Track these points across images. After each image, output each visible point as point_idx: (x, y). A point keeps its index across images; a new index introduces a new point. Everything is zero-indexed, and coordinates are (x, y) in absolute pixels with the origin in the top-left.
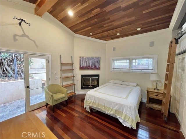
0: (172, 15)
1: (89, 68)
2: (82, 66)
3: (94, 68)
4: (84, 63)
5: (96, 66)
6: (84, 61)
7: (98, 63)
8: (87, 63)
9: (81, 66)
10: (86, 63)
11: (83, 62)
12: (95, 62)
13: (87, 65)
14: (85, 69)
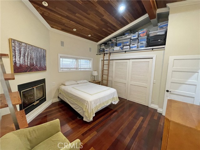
0: (104, 38)
1: (32, 69)
2: (18, 65)
3: (40, 68)
4: (22, 57)
5: (41, 65)
6: (22, 52)
7: (44, 59)
8: (28, 57)
9: (15, 63)
10: (26, 58)
11: (20, 54)
12: (40, 57)
13: (28, 63)
14: (26, 71)
